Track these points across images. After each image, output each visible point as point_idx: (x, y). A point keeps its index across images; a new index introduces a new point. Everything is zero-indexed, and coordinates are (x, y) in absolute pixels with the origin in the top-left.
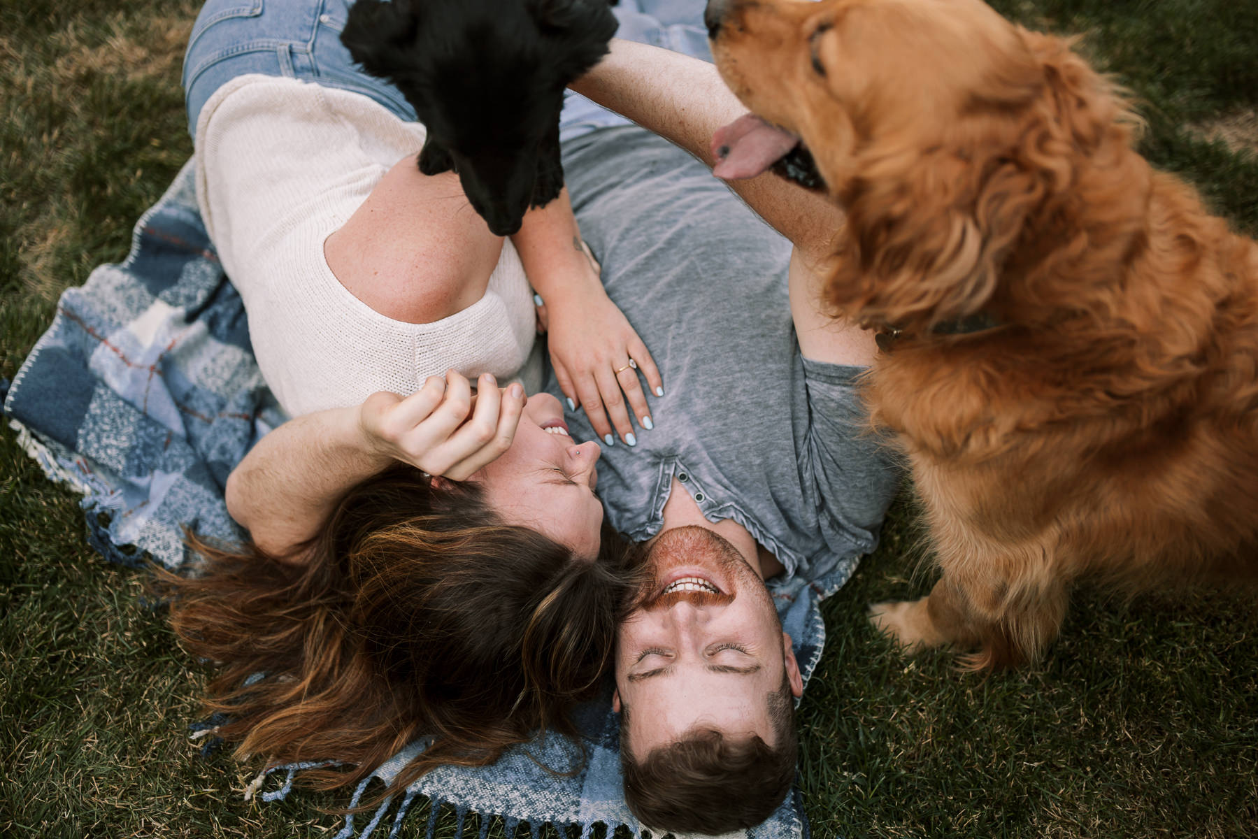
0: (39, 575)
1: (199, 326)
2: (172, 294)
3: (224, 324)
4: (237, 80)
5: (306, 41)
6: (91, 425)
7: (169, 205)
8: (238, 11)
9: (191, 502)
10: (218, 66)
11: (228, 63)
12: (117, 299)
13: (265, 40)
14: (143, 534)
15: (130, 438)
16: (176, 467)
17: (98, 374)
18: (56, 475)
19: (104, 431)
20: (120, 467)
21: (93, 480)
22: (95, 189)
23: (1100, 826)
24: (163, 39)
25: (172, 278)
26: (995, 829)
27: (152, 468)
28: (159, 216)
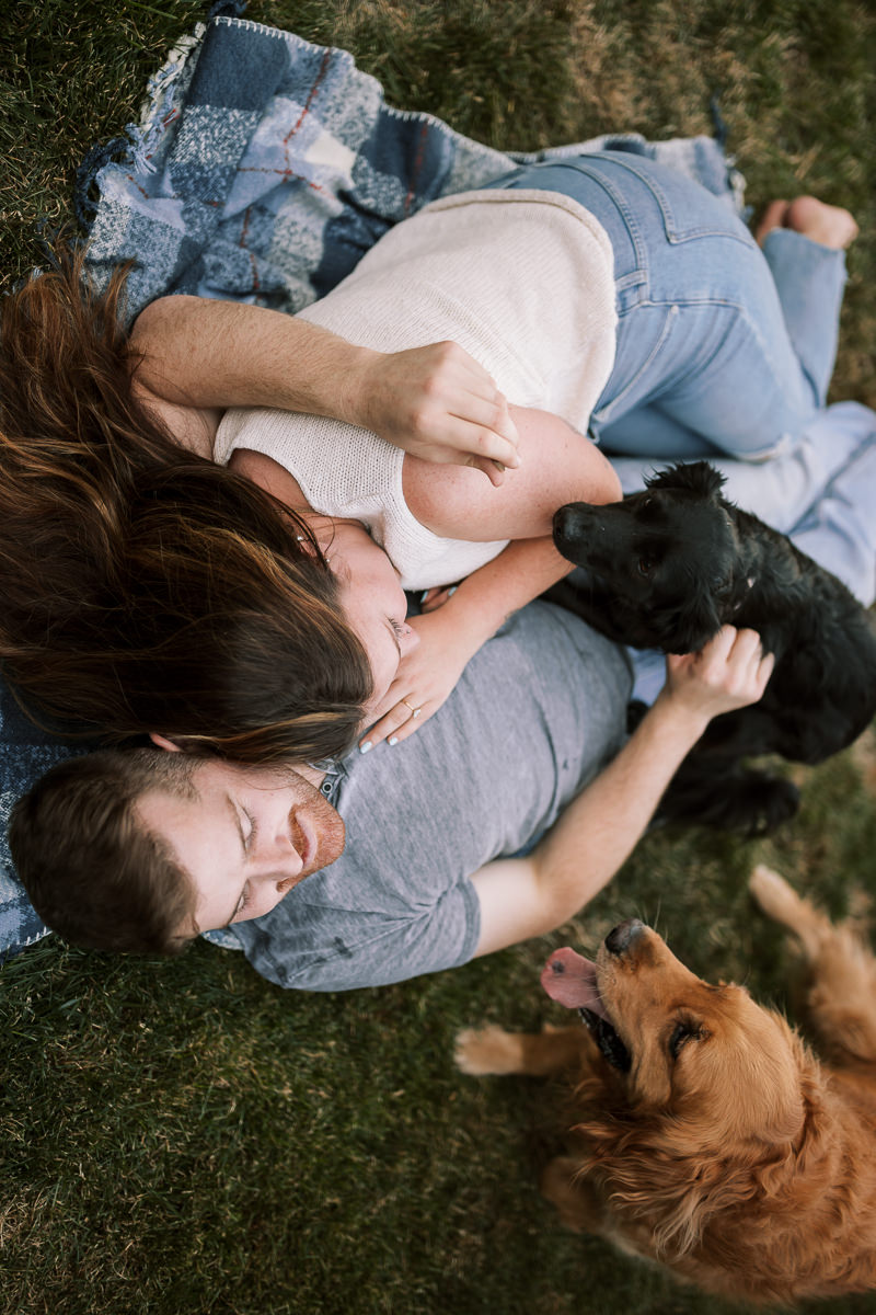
0: (45, 96)
1: (337, 208)
2: (365, 169)
3: (344, 231)
4: (604, 235)
5: (651, 299)
6: (216, 116)
7: (453, 143)
8: (670, 218)
9: (159, 254)
10: (612, 205)
11: (618, 217)
12: (351, 111)
13: (647, 254)
14: (113, 206)
15: (210, 162)
16: (190, 223)
17: (270, 109)
18: (155, 87)
19: (212, 132)
20: (178, 160)
21: (158, 131)
22: (456, 55)
23: (34, 1248)
24: (612, 87)
25: (381, 166)
26: (9, 1155)
27: (183, 196)
28: (442, 136)
